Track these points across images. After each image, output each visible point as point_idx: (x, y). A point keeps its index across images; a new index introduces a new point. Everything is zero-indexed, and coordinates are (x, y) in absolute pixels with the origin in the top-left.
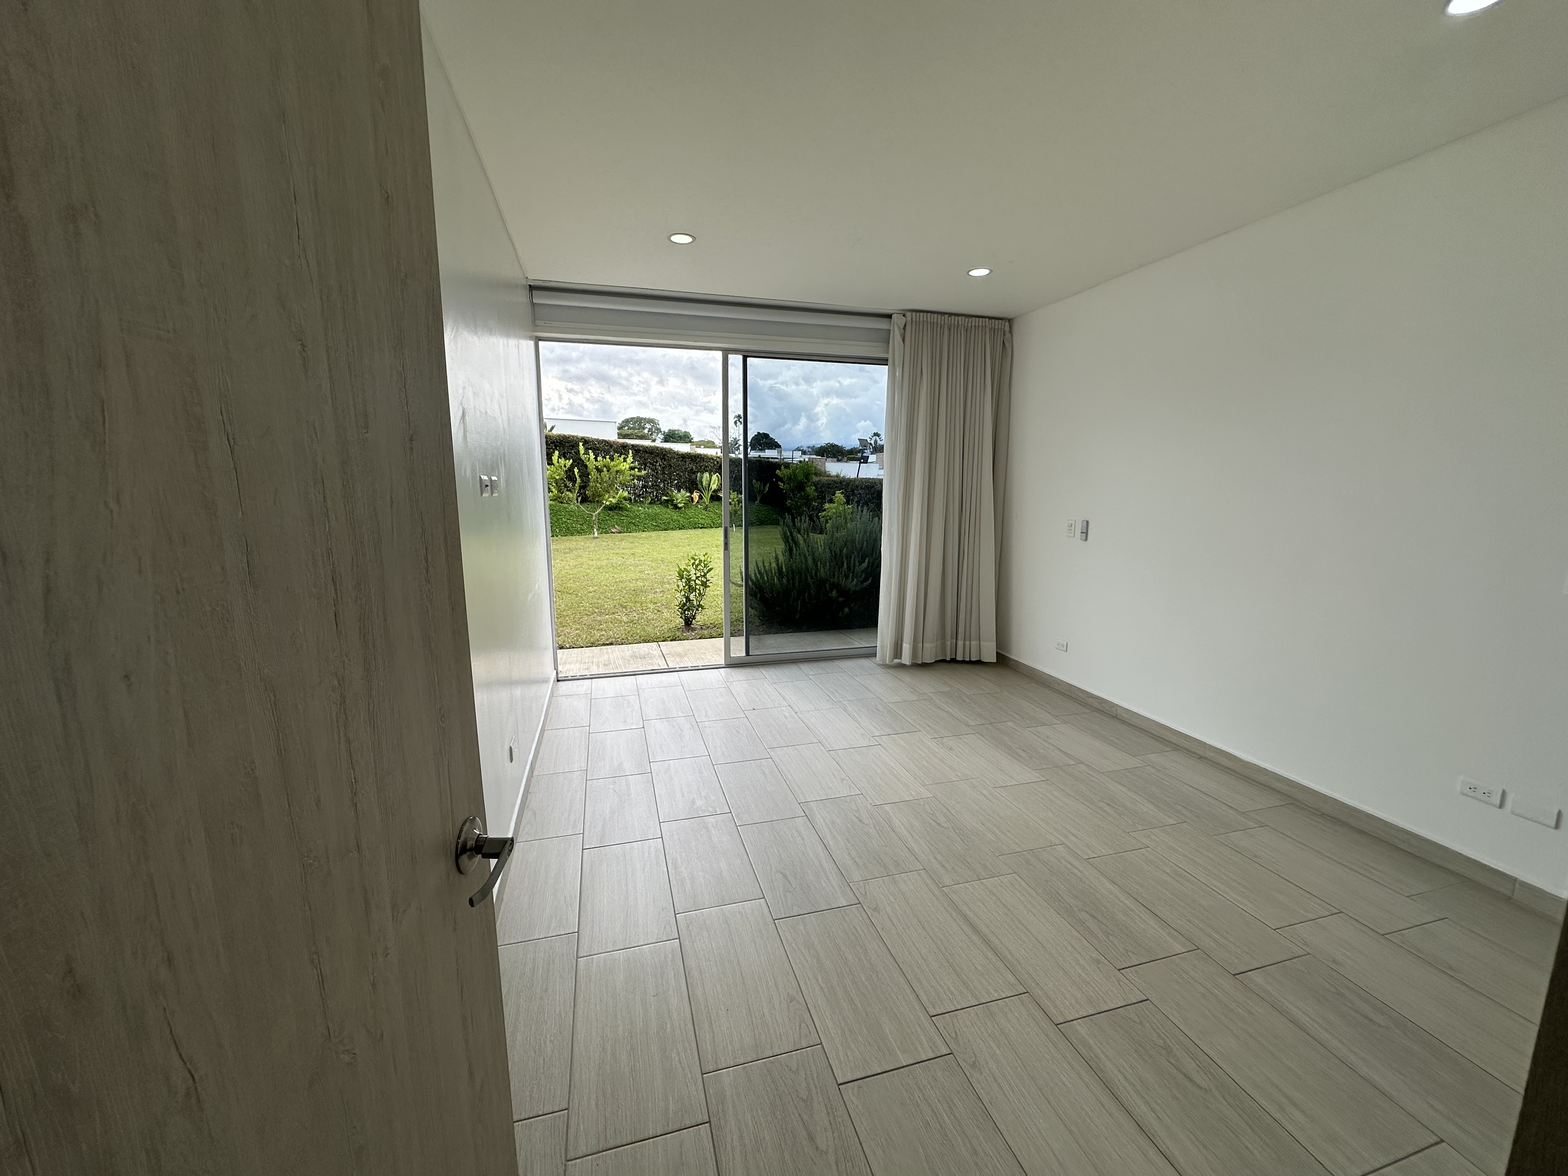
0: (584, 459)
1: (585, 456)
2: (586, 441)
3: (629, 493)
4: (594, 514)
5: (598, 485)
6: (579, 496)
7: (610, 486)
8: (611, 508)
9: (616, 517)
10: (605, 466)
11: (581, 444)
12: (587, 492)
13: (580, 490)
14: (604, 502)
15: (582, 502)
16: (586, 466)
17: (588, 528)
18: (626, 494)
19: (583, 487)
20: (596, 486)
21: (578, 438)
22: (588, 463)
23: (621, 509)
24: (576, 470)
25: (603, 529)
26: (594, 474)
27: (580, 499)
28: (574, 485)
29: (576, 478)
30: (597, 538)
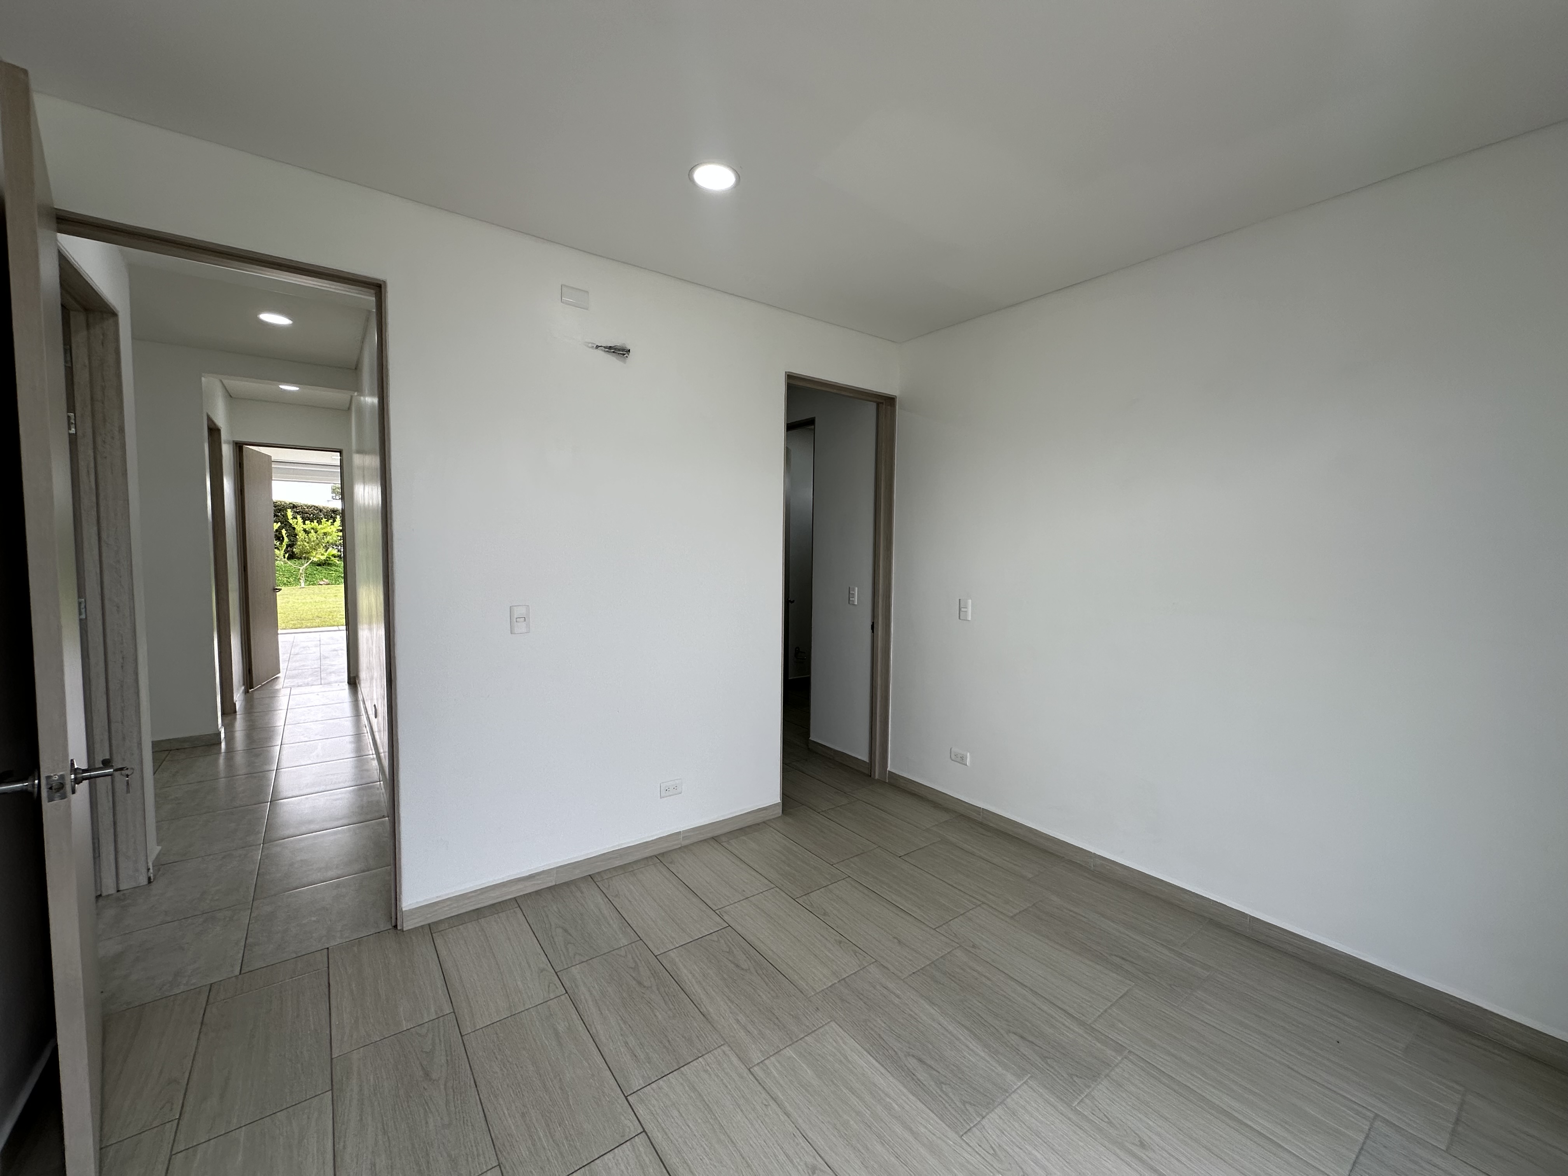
0: (291, 522)
1: (294, 520)
2: (294, 507)
3: (339, 551)
4: (301, 568)
5: (305, 544)
6: (286, 553)
7: (318, 544)
8: (320, 564)
9: (325, 571)
10: (313, 528)
11: (289, 510)
12: (294, 550)
13: (287, 548)
14: (312, 558)
15: (289, 558)
16: (294, 529)
17: (294, 580)
18: (335, 552)
19: (291, 545)
20: (304, 544)
21: (286, 503)
22: (295, 526)
23: (329, 564)
24: (284, 532)
25: (311, 581)
26: (301, 535)
27: (287, 555)
28: (281, 544)
29: (283, 538)
30: (303, 588)
